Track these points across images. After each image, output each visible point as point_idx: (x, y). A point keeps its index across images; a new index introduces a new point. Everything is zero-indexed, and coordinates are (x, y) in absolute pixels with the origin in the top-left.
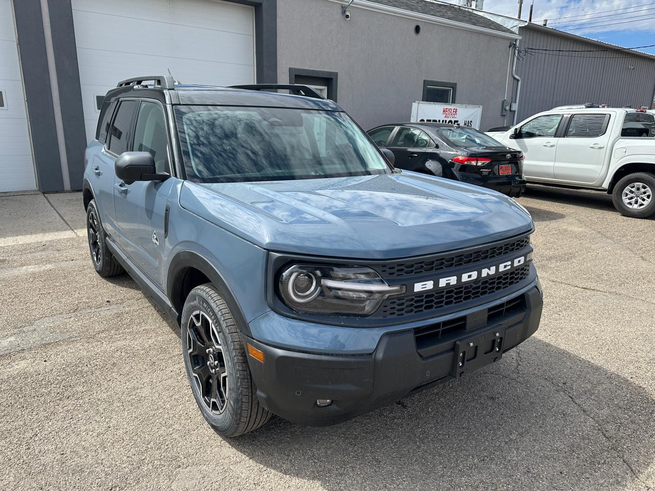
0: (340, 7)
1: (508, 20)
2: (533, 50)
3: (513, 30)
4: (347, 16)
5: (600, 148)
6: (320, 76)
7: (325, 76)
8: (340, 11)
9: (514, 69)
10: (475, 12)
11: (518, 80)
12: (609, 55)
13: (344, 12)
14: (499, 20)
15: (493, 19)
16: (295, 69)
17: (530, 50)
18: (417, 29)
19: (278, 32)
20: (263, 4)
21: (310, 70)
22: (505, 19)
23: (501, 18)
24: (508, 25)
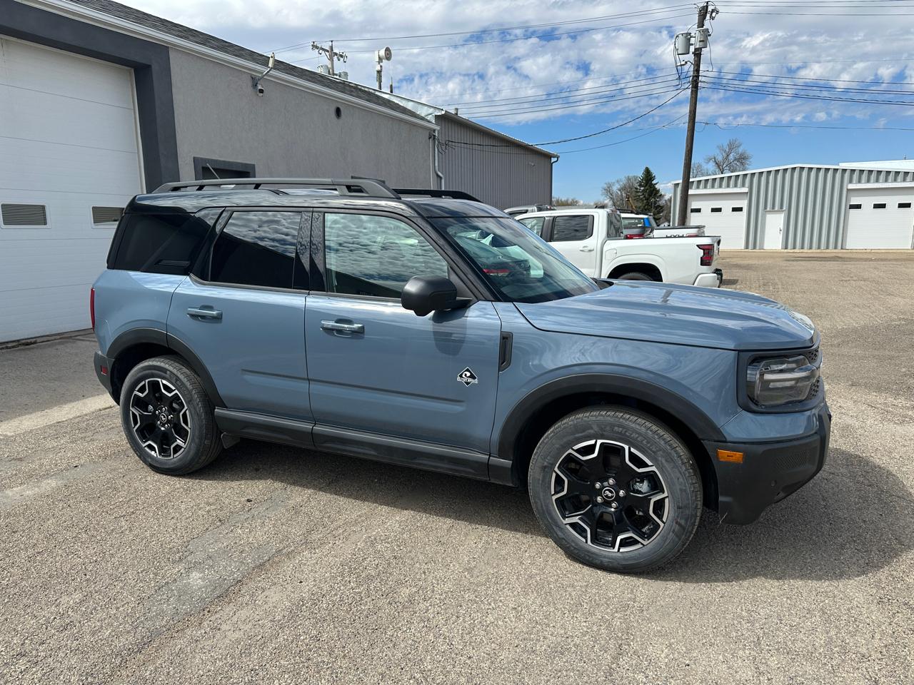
0: (250, 78)
1: (420, 106)
2: (453, 144)
3: (429, 118)
4: (261, 91)
5: (590, 251)
6: (234, 169)
7: (241, 170)
8: (250, 83)
9: (437, 164)
10: (377, 93)
11: (441, 178)
12: (514, 150)
13: (255, 85)
14: (410, 106)
15: (402, 103)
16: (202, 159)
17: (450, 143)
18: (338, 112)
19: (175, 106)
20: (153, 67)
21: (220, 161)
22: (416, 105)
23: (411, 103)
24: (423, 112)
